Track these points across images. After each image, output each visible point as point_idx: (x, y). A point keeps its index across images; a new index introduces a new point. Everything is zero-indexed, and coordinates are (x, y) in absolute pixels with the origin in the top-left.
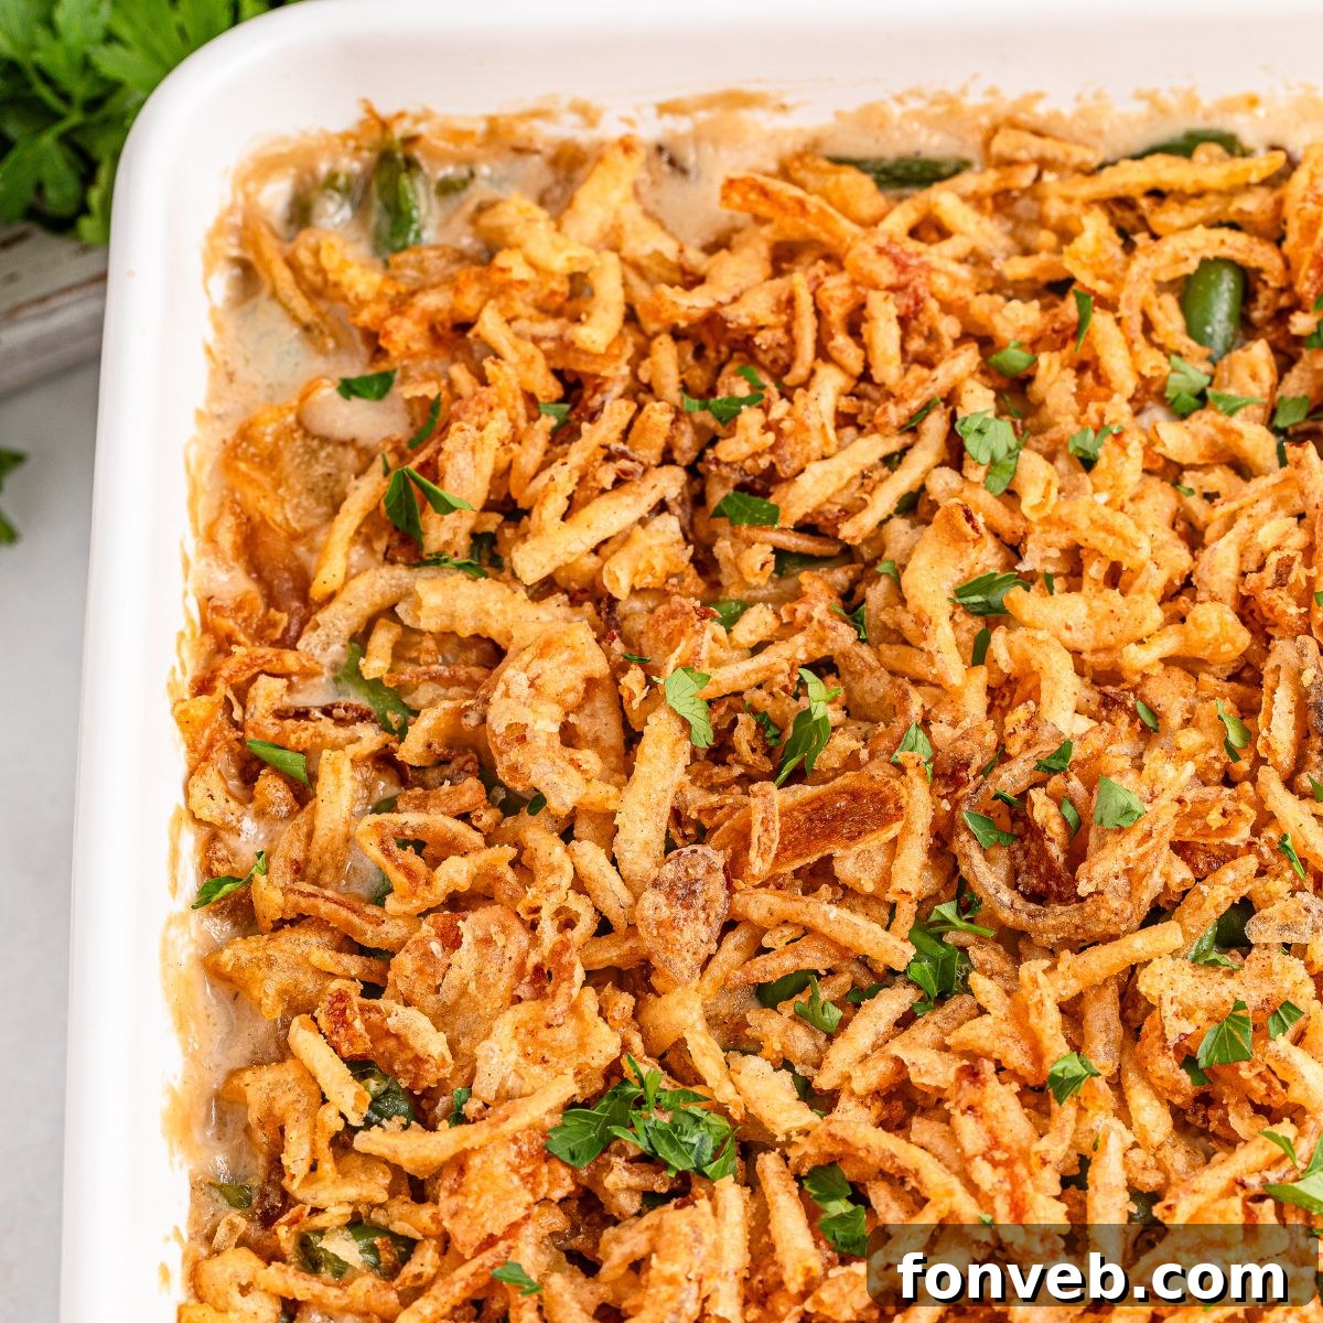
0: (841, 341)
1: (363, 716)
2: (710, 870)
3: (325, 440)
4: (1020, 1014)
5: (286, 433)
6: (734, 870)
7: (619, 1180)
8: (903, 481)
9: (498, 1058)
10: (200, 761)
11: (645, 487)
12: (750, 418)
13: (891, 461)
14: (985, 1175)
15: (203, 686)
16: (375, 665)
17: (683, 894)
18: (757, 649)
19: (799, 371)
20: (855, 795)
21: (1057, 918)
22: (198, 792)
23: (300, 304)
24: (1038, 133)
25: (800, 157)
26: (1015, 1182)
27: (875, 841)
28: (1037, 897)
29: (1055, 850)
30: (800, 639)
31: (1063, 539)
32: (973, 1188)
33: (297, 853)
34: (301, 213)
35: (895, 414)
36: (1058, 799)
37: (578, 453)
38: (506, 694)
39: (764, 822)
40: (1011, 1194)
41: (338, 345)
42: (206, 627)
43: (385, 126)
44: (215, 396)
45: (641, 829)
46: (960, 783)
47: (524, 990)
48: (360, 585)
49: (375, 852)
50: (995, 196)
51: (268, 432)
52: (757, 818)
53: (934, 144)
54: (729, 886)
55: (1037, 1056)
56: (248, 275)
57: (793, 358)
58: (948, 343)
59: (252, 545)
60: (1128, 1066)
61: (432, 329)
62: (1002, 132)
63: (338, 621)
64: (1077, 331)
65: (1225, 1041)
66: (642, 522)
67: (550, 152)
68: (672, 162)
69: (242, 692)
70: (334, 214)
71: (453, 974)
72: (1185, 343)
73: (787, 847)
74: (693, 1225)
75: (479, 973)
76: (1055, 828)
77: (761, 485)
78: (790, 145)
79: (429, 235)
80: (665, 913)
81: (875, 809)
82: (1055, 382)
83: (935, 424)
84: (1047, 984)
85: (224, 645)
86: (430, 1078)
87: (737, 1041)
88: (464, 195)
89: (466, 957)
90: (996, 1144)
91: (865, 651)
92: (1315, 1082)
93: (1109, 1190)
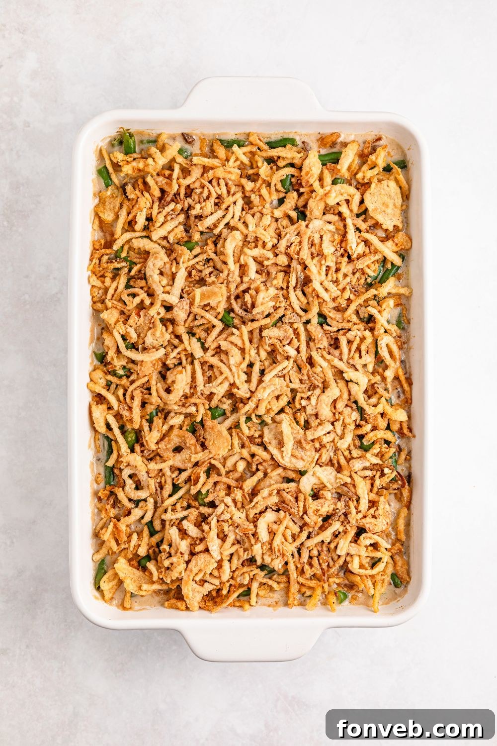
2: (187, 304)
4: (241, 335)
8: (225, 221)
11: (177, 220)
12: (198, 206)
13: (224, 216)
18: (196, 256)
28: (246, 311)
29: (249, 304)
30: (205, 255)
31: (255, 235)
35: (224, 206)
36: (250, 295)
37: (164, 213)
52: (196, 295)
54: (190, 307)
62: (250, 135)
63: (119, 243)
66: (176, 227)
71: (139, 322)
72: (281, 189)
75: (144, 321)
76: (249, 301)
77: (199, 218)
82: (255, 200)
85: (96, 250)
87: (191, 333)
89: (142, 319)
91: (217, 258)
92: (292, 352)
93: (256, 372)
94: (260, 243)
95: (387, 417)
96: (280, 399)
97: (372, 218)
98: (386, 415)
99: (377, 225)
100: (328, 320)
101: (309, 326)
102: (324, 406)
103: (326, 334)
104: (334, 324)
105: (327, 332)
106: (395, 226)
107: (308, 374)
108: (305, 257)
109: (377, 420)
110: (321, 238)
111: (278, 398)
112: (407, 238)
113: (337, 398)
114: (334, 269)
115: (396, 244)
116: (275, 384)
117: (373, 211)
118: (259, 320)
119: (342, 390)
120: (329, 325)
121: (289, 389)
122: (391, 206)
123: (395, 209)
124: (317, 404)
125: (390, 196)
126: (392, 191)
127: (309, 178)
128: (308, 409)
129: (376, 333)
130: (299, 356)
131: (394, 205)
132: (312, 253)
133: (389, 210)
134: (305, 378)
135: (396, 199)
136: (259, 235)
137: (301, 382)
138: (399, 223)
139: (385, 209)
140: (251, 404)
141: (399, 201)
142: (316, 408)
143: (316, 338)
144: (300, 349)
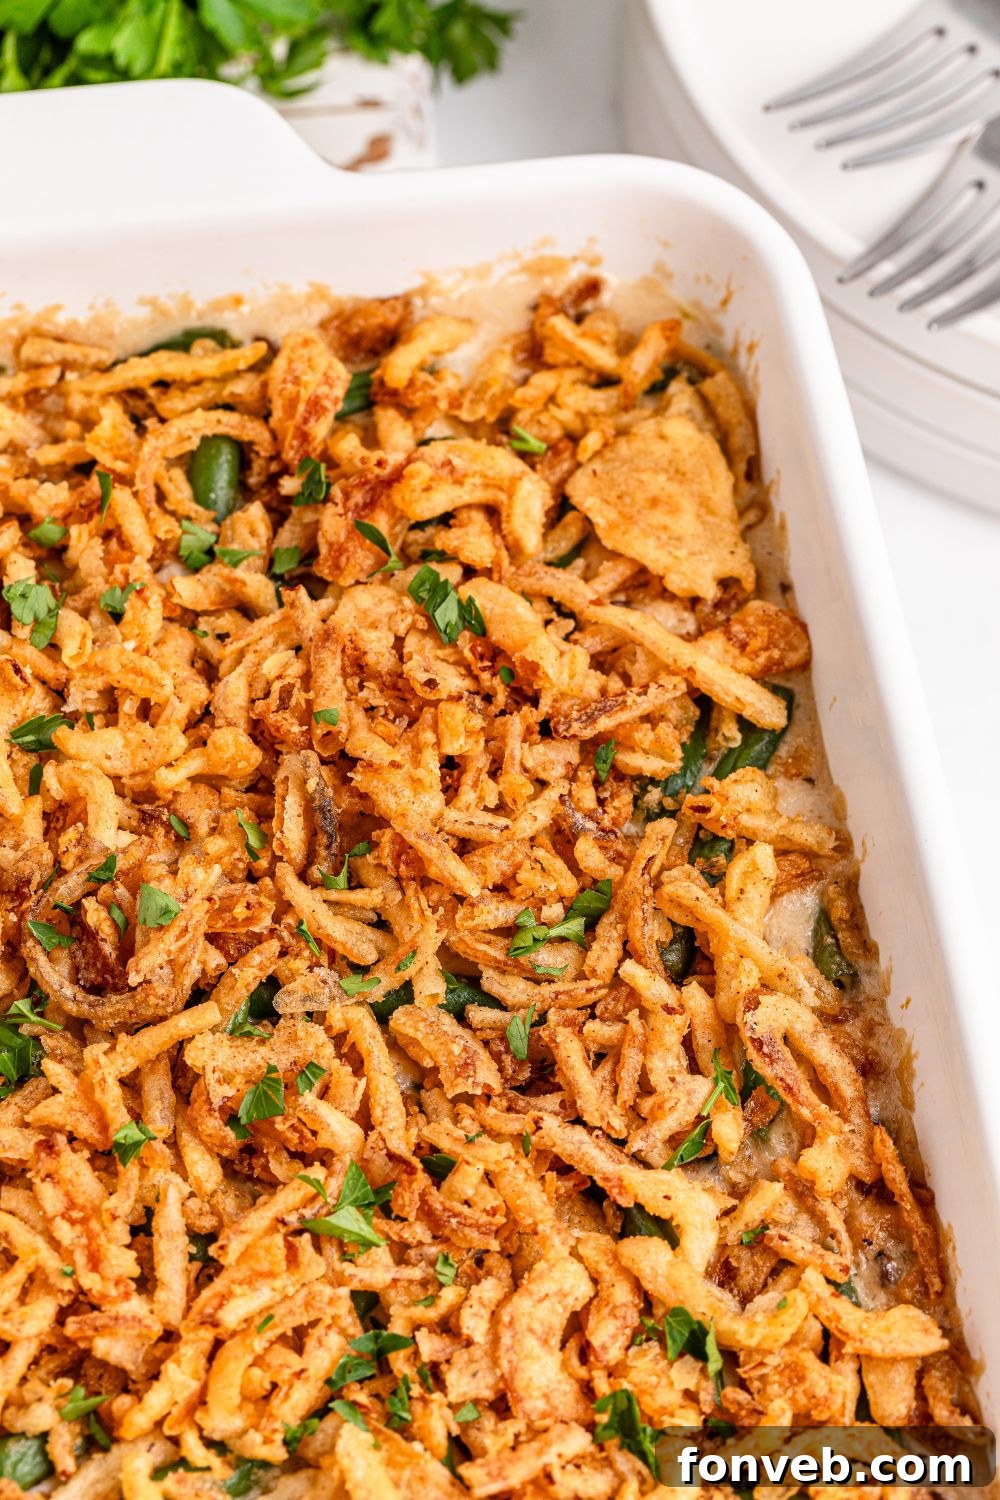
4: (87, 1091)
14: (65, 1232)
21: (113, 1007)
24: (57, 339)
26: (91, 1236)
28: (96, 990)
29: (108, 949)
31: (99, 683)
32: (55, 1245)
36: (107, 905)
40: (88, 1247)
46: (24, 898)
50: (26, 395)
55: (104, 1126)
60: (181, 1127)
62: (30, 340)
64: (100, 505)
65: (262, 1100)
72: (193, 508)
76: (106, 930)
82: (85, 549)
84: (109, 1063)
90: (72, 1205)
92: (339, 1129)
93: (171, 1236)
94: (128, 707)
95: (848, 1349)
96: (310, 1343)
97: (615, 555)
98: (841, 1344)
99: (642, 585)
100: (486, 984)
101: (400, 1018)
102: (531, 1343)
103: (486, 1043)
104: (514, 989)
105: (489, 1034)
106: (725, 583)
107: (427, 1213)
108: (344, 727)
109: (802, 1379)
110: (399, 642)
111: (297, 1340)
112: (785, 620)
113: (587, 1307)
114: (482, 762)
115: (743, 646)
116: (271, 1275)
117: (612, 526)
118: (163, 1019)
119: (603, 1267)
120: (496, 1003)
121: (344, 1292)
122: (689, 507)
123: (710, 519)
124: (495, 1340)
125: (679, 475)
126: (685, 451)
127: (306, 421)
128: (451, 1377)
129: (723, 997)
130: (373, 1135)
131: (705, 504)
132: (370, 710)
133: (687, 523)
134: (418, 1232)
135: (706, 477)
136: (117, 675)
137: (401, 1252)
138: (738, 564)
139: (667, 520)
140: (180, 1377)
141: (720, 484)
142: (495, 1362)
143: (442, 1061)
144: (377, 1113)
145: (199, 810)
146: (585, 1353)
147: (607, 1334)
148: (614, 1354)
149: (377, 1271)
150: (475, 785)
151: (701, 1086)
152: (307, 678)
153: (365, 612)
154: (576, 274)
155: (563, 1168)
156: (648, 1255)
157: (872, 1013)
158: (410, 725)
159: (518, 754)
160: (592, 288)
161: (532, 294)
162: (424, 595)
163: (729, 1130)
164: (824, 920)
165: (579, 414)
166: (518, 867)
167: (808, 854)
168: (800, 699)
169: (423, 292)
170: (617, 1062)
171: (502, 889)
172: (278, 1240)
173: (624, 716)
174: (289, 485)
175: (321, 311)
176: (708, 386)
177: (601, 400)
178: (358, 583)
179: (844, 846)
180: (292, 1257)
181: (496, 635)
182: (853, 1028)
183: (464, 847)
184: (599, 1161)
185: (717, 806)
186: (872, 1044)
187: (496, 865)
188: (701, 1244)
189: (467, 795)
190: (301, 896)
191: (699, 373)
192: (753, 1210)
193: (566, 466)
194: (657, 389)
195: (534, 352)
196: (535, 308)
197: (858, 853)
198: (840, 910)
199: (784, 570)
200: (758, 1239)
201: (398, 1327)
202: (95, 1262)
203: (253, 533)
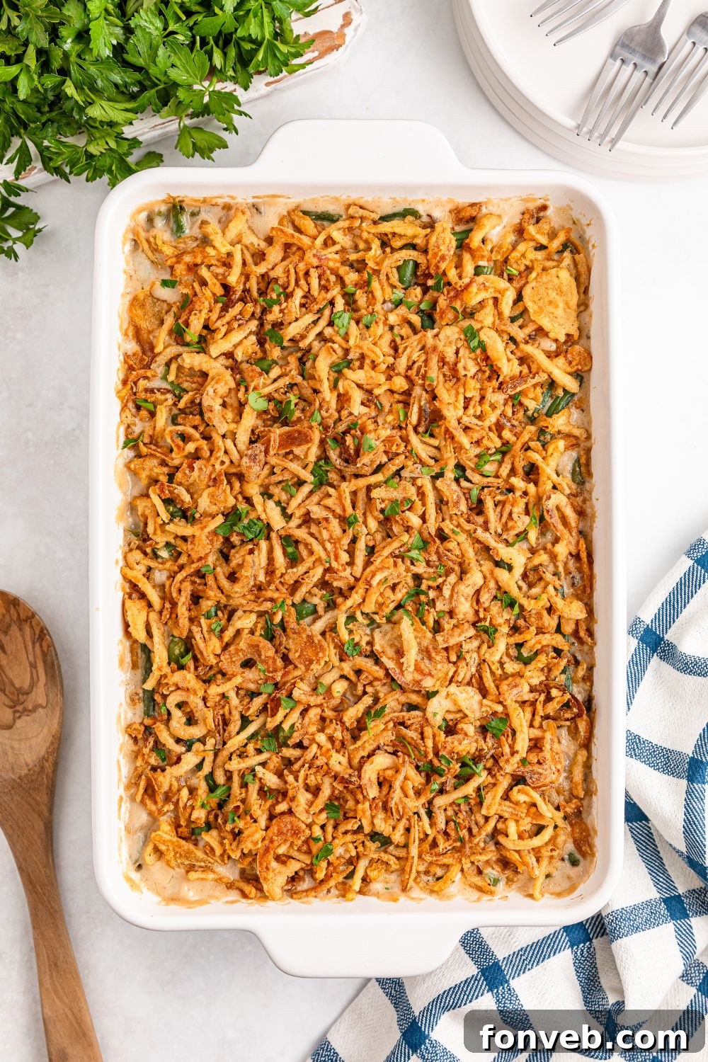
0: (302, 282)
1: (169, 391)
2: (261, 452)
3: (158, 300)
4: (340, 498)
5: (146, 297)
6: (267, 452)
7: (235, 539)
8: (317, 329)
9: (204, 503)
10: (124, 407)
11: (246, 328)
12: (276, 309)
13: (315, 322)
14: (329, 546)
15: (125, 382)
16: (171, 377)
17: (253, 458)
18: (275, 380)
19: (290, 289)
20: (299, 432)
21: (350, 470)
22: (124, 416)
23: (150, 254)
24: (361, 207)
25: (294, 211)
26: (336, 549)
27: (304, 447)
28: (347, 461)
29: (352, 451)
30: (287, 378)
31: (360, 351)
32: (325, 549)
33: (151, 433)
34: (150, 220)
35: (316, 307)
36: (353, 437)
37: (228, 318)
38: (207, 394)
39: (274, 440)
40: (335, 552)
41: (162, 268)
42: (126, 362)
43: (174, 199)
44: (127, 286)
45: (243, 437)
46: (327, 432)
47: (211, 483)
48: (168, 350)
49: (169, 440)
50: (348, 228)
51: (141, 297)
52: (272, 439)
53: (332, 209)
54: (266, 456)
55: (344, 510)
56: (136, 244)
57: (289, 284)
58: (332, 284)
59: (138, 334)
60: (368, 510)
61: (188, 266)
62: (352, 207)
63: (161, 360)
64: (368, 283)
65: (392, 509)
66: (246, 338)
67: (222, 205)
68: (257, 209)
69: (135, 383)
70: (160, 223)
71: (192, 478)
72: (398, 284)
73: (281, 446)
74: (253, 561)
75: (199, 477)
76: (352, 447)
77: (278, 325)
78: (291, 207)
79: (187, 231)
80: (248, 464)
81: (305, 439)
82: (361, 298)
83: (327, 312)
84: (347, 488)
85: (131, 368)
86: (186, 506)
87: (267, 494)
88: (198, 217)
89: (196, 473)
90: (331, 537)
91: (305, 383)
92: (415, 521)
93: (361, 550)
94: (368, 362)
95: (558, 613)
96: (397, 590)
97: (534, 322)
98: (555, 611)
99: (540, 332)
100: (467, 474)
101: (439, 482)
102: (462, 599)
103: (464, 493)
104: (476, 478)
105: (465, 491)
106: (568, 335)
107: (437, 553)
108: (435, 383)
109: (541, 619)
110: (457, 353)
111: (394, 588)
112: (586, 355)
113: (481, 587)
114: (478, 399)
115: (570, 363)
116: (388, 568)
117: (535, 312)
118: (367, 476)
119: (488, 575)
120: (469, 481)
121: (410, 574)
122: (561, 305)
123: (568, 310)
124: (452, 596)
125: (560, 292)
126: (565, 284)
127: (439, 262)
128: (438, 604)
129: (540, 489)
130: (425, 526)
131: (567, 304)
132: (445, 376)
133: (560, 312)
134: (434, 558)
135: (570, 295)
136: (366, 352)
137: (428, 563)
138: (574, 331)
139: (554, 310)
140: (356, 598)
141: (574, 299)
142: (451, 603)
143: (450, 500)
144: (427, 516)
145: (386, 402)
146: (478, 602)
147: (485, 598)
148: (486, 605)
149: (421, 569)
150: (474, 406)
151: (527, 519)
152: (426, 361)
153: (448, 337)
154: (539, 203)
155: (478, 541)
156: (502, 574)
157: (586, 495)
158: (456, 383)
159: (489, 398)
160: (544, 208)
161: (522, 208)
162: (469, 335)
163: (533, 535)
164: (578, 461)
165: (531, 261)
166: (483, 437)
167: (576, 438)
168: (585, 380)
169: (486, 203)
170: (503, 506)
171: (478, 443)
172: (392, 560)
173: (525, 386)
174: (430, 283)
175: (450, 206)
176: (577, 257)
177: (540, 255)
178: (447, 325)
179: (589, 437)
180: (395, 564)
181: (489, 353)
182: (579, 499)
183: (466, 429)
184: (492, 542)
185: (550, 428)
186: (584, 506)
187: (476, 436)
188: (518, 571)
189: (471, 411)
190: (414, 439)
191: (575, 251)
192: (536, 561)
193: (523, 282)
194: (560, 252)
195: (520, 231)
196: (523, 214)
197: (593, 440)
198: (583, 461)
199: (589, 331)
200: (536, 569)
201: (424, 587)
202: (337, 558)
203: (416, 297)
